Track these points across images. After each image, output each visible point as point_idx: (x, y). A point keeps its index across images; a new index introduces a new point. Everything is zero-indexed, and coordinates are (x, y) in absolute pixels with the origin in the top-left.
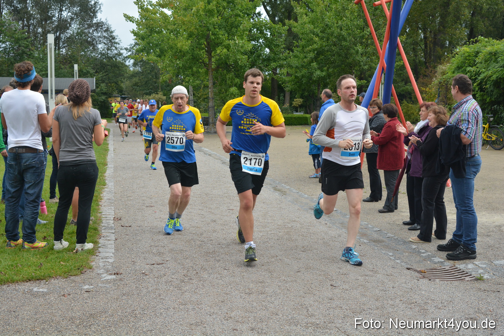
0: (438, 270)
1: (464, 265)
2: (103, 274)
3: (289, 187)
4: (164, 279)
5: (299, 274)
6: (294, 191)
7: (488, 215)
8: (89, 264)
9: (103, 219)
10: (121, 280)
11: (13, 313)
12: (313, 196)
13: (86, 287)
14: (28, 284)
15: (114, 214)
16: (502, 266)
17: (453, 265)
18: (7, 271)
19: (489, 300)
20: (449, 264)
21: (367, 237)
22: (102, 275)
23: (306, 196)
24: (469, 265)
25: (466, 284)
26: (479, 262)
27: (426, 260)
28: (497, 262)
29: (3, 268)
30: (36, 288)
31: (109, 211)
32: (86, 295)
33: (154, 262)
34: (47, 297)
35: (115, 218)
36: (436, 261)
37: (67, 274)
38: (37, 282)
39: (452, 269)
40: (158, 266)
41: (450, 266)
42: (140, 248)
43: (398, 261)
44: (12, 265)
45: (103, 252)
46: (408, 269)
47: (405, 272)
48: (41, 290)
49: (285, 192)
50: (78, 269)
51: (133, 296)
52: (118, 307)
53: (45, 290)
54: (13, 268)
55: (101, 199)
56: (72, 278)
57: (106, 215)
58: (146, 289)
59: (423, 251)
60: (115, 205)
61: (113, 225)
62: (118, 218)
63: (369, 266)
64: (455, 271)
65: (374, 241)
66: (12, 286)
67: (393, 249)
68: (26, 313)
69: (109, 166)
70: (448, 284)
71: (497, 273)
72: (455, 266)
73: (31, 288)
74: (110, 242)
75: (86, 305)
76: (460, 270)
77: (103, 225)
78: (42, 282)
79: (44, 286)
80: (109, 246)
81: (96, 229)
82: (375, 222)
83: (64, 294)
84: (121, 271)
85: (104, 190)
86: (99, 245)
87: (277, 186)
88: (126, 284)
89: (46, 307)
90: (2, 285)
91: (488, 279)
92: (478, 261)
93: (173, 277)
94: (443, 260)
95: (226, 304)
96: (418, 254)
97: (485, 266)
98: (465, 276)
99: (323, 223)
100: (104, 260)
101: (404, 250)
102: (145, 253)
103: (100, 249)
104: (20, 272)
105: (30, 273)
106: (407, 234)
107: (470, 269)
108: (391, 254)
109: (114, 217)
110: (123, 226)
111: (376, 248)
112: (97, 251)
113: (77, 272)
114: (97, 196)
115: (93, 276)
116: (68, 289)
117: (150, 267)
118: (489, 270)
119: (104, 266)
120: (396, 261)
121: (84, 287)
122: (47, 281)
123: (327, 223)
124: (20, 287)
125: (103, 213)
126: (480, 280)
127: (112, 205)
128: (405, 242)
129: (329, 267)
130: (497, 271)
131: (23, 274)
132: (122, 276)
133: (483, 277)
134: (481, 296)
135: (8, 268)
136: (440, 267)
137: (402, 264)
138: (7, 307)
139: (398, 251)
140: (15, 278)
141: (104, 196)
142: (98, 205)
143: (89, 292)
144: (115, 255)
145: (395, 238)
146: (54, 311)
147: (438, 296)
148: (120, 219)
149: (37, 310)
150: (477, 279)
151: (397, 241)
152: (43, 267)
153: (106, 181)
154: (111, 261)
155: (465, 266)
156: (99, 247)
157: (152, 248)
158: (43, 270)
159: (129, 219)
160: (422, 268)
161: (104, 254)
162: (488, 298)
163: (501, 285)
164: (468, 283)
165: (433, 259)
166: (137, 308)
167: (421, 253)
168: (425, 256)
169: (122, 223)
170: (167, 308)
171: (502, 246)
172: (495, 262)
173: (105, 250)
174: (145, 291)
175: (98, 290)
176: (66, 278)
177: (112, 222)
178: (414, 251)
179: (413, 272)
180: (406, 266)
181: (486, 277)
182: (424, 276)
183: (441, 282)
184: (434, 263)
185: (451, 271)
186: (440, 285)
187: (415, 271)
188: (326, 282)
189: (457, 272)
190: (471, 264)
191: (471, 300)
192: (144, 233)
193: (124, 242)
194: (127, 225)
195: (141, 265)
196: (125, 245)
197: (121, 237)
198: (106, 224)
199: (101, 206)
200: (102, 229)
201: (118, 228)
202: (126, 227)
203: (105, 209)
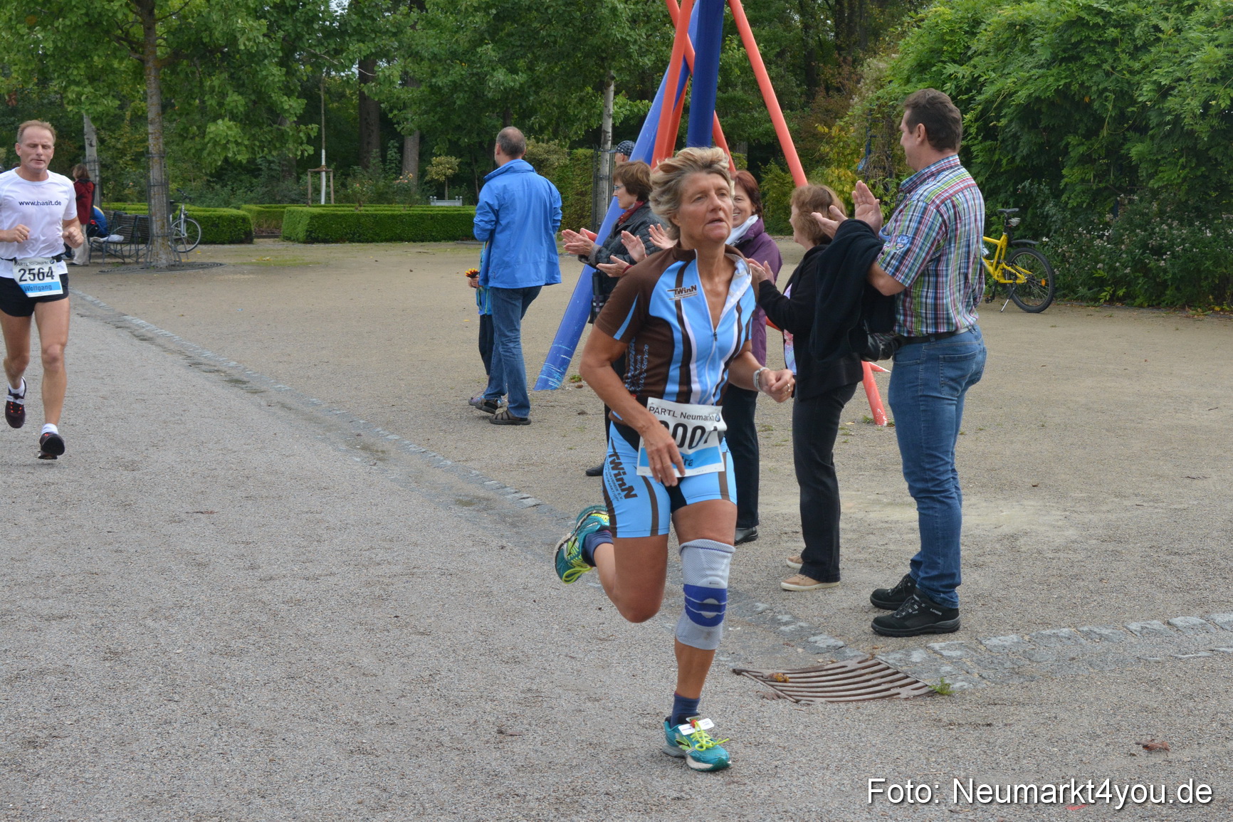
0: (823, 674)
1: (898, 656)
3: (398, 437)
6: (413, 448)
7: (984, 504)
12: (469, 464)
16: (1006, 651)
17: (868, 656)
19: (959, 752)
20: (856, 653)
24: (913, 652)
25: (900, 707)
26: (943, 644)
27: (793, 644)
28: (995, 641)
36: (821, 645)
39: (865, 668)
41: (859, 660)
46: (738, 672)
47: (727, 680)
49: (383, 452)
59: (786, 618)
63: (620, 669)
64: (872, 673)
70: (847, 710)
71: (991, 673)
72: (873, 656)
76: (888, 668)
87: (359, 435)
91: (963, 691)
92: (940, 640)
94: (841, 643)
96: (771, 627)
97: (958, 653)
98: (901, 686)
99: (494, 544)
101: (732, 618)
106: (742, 572)
107: (915, 664)
118: (969, 664)
126: (942, 694)
128: (735, 595)
130: (992, 666)
133: (949, 685)
134: (937, 742)
136: (833, 662)
137: (721, 658)
147: (816, 749)
150: (932, 693)
155: (903, 656)
160: (778, 668)
162: (958, 746)
163: (998, 707)
164: (907, 705)
165: (812, 639)
167: (779, 624)
168: (792, 632)
171: (1013, 594)
172: (987, 642)
178: (759, 618)
179: (749, 681)
180: (731, 664)
181: (958, 685)
182: (782, 691)
183: (830, 706)
184: (816, 651)
185: (863, 671)
186: (826, 714)
187: (758, 676)
188: (484, 723)
189: (878, 674)
190: (921, 651)
191: (908, 754)
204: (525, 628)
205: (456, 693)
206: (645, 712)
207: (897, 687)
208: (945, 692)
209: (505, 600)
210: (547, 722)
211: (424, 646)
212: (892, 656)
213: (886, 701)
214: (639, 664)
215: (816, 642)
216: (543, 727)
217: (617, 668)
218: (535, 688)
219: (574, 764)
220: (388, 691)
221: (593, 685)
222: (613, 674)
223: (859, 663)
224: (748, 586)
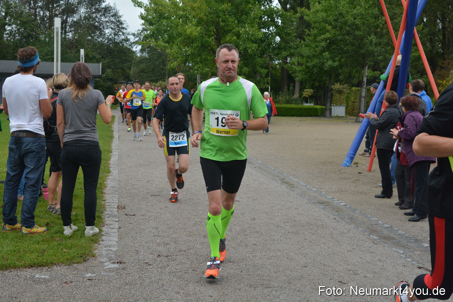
2: (106, 262)
3: (297, 180)
4: (167, 270)
5: (306, 269)
6: (302, 184)
8: (92, 252)
9: (107, 207)
10: (124, 269)
11: (15, 299)
12: (321, 190)
13: (89, 275)
14: (30, 270)
15: (117, 202)
18: (9, 257)
21: (377, 233)
22: (105, 264)
23: (314, 189)
29: (5, 253)
30: (38, 274)
31: (113, 199)
32: (88, 283)
34: (49, 284)
35: (118, 206)
37: (70, 262)
38: (39, 268)
42: (144, 237)
43: (409, 260)
44: (14, 251)
45: (106, 241)
46: (420, 268)
47: (416, 271)
48: (43, 277)
49: (293, 185)
50: (81, 256)
51: (136, 285)
52: (121, 296)
53: (47, 277)
54: (15, 253)
55: (105, 187)
56: (75, 265)
57: (109, 203)
58: (149, 279)
60: (119, 193)
61: (117, 213)
62: (122, 207)
63: (378, 263)
65: (385, 238)
66: (14, 272)
67: (403, 246)
68: (27, 299)
69: (114, 153)
73: (32, 274)
74: (113, 230)
75: (88, 294)
77: (106, 213)
78: (44, 268)
79: (46, 273)
80: (112, 234)
81: (100, 217)
82: (385, 218)
83: (66, 282)
84: (124, 260)
85: (108, 178)
86: (103, 233)
87: (284, 179)
88: (129, 274)
89: (47, 294)
90: (4, 270)
93: (177, 267)
95: (230, 296)
99: (332, 217)
100: (107, 248)
101: (416, 248)
102: (148, 242)
103: (104, 238)
104: (23, 258)
105: (32, 259)
106: (419, 232)
108: (402, 252)
109: (118, 205)
110: (127, 215)
111: (386, 245)
112: (100, 239)
113: (80, 260)
114: (101, 184)
115: (95, 264)
116: (71, 276)
119: (107, 254)
120: (407, 259)
121: (86, 275)
122: (49, 268)
123: (335, 217)
124: (22, 273)
125: (107, 201)
127: (116, 193)
128: (416, 240)
131: (25, 260)
132: (125, 265)
135: (9, 253)
137: (413, 262)
138: (8, 293)
140: (18, 263)
141: (108, 183)
142: (102, 193)
143: (92, 280)
144: (118, 244)
145: (406, 235)
146: (56, 299)
148: (124, 208)
149: (38, 297)
151: (409, 238)
152: (46, 254)
153: (111, 169)
154: (114, 249)
156: (103, 235)
157: (156, 238)
158: (46, 256)
159: (133, 207)
161: (108, 242)
166: (140, 298)
169: (126, 212)
170: (170, 299)
173: (109, 238)
174: (148, 280)
175: (101, 279)
176: (69, 265)
177: (116, 210)
178: (426, 249)
179: (424, 271)
180: (417, 265)
187: (427, 270)
188: (333, 279)
192: (148, 222)
193: (128, 231)
194: (131, 214)
195: (144, 254)
196: (129, 234)
197: (124, 226)
198: (110, 212)
199: (105, 194)
200: (106, 216)
201: (122, 217)
202: (130, 215)
203: (109, 197)
214: (385, 262)
224: (421, 238)
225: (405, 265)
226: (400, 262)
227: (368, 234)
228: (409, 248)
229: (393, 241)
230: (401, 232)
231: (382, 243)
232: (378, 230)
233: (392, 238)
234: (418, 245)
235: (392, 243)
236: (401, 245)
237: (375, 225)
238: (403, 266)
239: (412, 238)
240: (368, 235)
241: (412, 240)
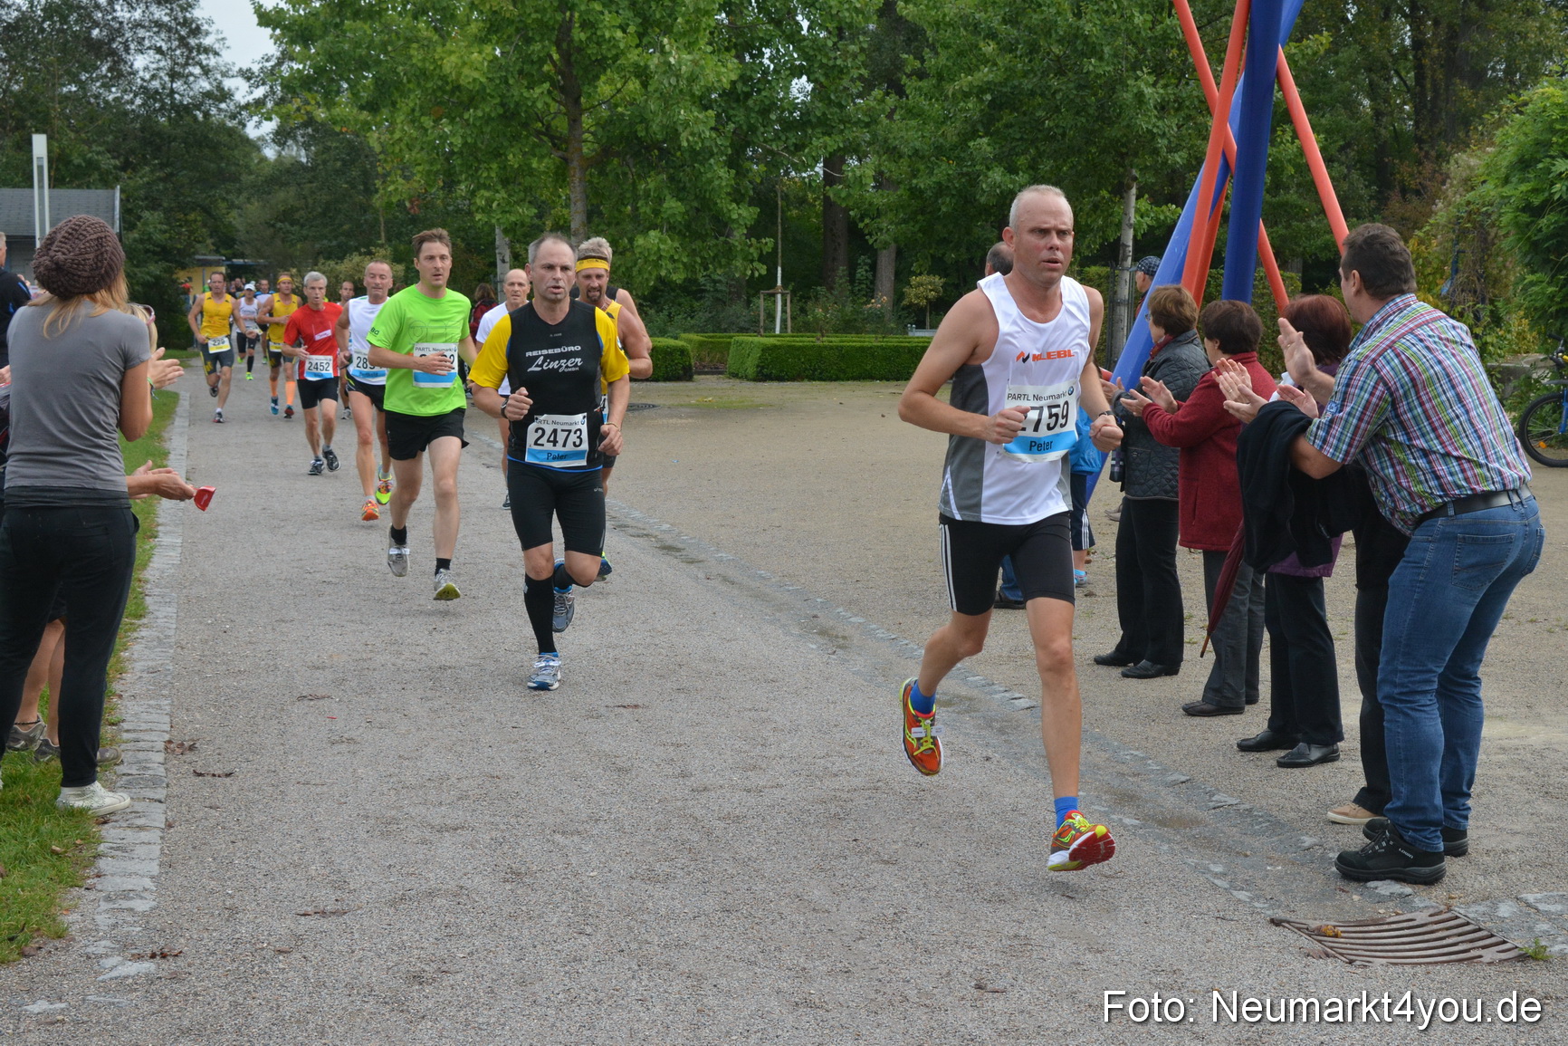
0: (1386, 927)
1: (1481, 909)
2: (107, 956)
3: (862, 620)
5: (862, 946)
6: (881, 633)
8: (54, 920)
9: (123, 746)
10: (175, 977)
13: (38, 1007)
15: (167, 728)
17: (1444, 907)
20: (1427, 903)
21: (1138, 807)
22: (103, 961)
24: (1501, 905)
25: (1482, 974)
26: (1539, 896)
27: (1347, 889)
31: (151, 717)
32: (35, 1036)
33: (309, 910)
35: (170, 742)
36: (1383, 892)
39: (1436, 923)
40: (325, 924)
41: (1432, 911)
42: (262, 855)
43: (1243, 895)
45: (112, 875)
46: (1276, 922)
47: (1263, 933)
49: (844, 638)
50: (12, 939)
55: (121, 671)
57: (135, 731)
58: (271, 1009)
60: (174, 692)
61: (161, 771)
62: (182, 744)
63: (1130, 913)
64: (1448, 929)
65: (1163, 823)
67: (1229, 850)
69: (164, 539)
70: (1414, 975)
72: (1449, 910)
74: (147, 834)
76: (1468, 924)
77: (123, 769)
80: (141, 850)
82: (1173, 748)
84: (180, 944)
85: (136, 635)
86: (102, 848)
87: (815, 617)
88: (196, 994)
91: (1563, 956)
92: (1535, 890)
96: (1320, 868)
97: (1559, 907)
98: (1483, 947)
99: (979, 752)
100: (117, 904)
101: (1272, 854)
103: (103, 863)
106: (1288, 795)
107: (1503, 920)
108: (1219, 869)
109: (167, 737)
110: (200, 775)
111: (1165, 847)
112: (92, 871)
113: (6, 951)
115: (66, 967)
117: (292, 926)
119: (115, 925)
120: (1235, 893)
121: (29, 1008)
123: (990, 754)
125: (125, 726)
126: (1537, 959)
127: (164, 692)
128: (1276, 825)
129: (978, 920)
132: (181, 962)
133: (1545, 948)
136: (1397, 914)
137: (1256, 904)
139: (1246, 856)
141: (135, 657)
144: (160, 884)
145: (1242, 808)
148: (192, 748)
150: (1523, 958)
151: (1249, 819)
153: (149, 600)
154: (143, 905)
155: (1489, 908)
156: (100, 855)
159: (226, 745)
160: (1328, 919)
161: (119, 880)
164: (1491, 971)
169: (200, 763)
173: (124, 864)
174: (266, 1017)
175: (86, 1019)
177: (160, 757)
178: (1305, 855)
179: (1291, 935)
180: (1268, 912)
181: (1557, 948)
182: (1331, 948)
183: (1392, 969)
184: (1377, 899)
185: (1435, 927)
186: (1387, 978)
187: (1303, 929)
188: (960, 976)
189: (1455, 931)
190: (1510, 903)
191: (1491, 1034)
192: (283, 800)
193: (201, 836)
194: (217, 768)
195: (259, 920)
196: (203, 847)
197: (189, 817)
198: (135, 767)
199: (120, 696)
200: (118, 784)
201: (182, 782)
202: (214, 775)
203: (136, 708)
204: (1013, 859)
205: (926, 937)
206: (1160, 969)
207: (1478, 948)
208: (1540, 956)
209: (988, 825)
210: (1037, 976)
211: (888, 878)
212: (1474, 908)
213: (1464, 966)
214: (1153, 909)
215: (1376, 888)
216: (1032, 982)
217: (1126, 913)
218: (1023, 933)
219: (1069, 1030)
220: (843, 932)
221: (1095, 933)
222: (1120, 920)
223: (1431, 916)
224: (1292, 815)
225: (1228, 917)
226: (1210, 904)
227: (1103, 809)
228: (1248, 853)
229: (1194, 832)
230: (1223, 799)
231: (1151, 840)
232: (1143, 795)
233: (1191, 821)
234: (1281, 842)
235: (1189, 840)
236: (1221, 843)
237: (1134, 775)
238: (1219, 920)
239: (1262, 817)
240: (1105, 812)
241: (1260, 823)
